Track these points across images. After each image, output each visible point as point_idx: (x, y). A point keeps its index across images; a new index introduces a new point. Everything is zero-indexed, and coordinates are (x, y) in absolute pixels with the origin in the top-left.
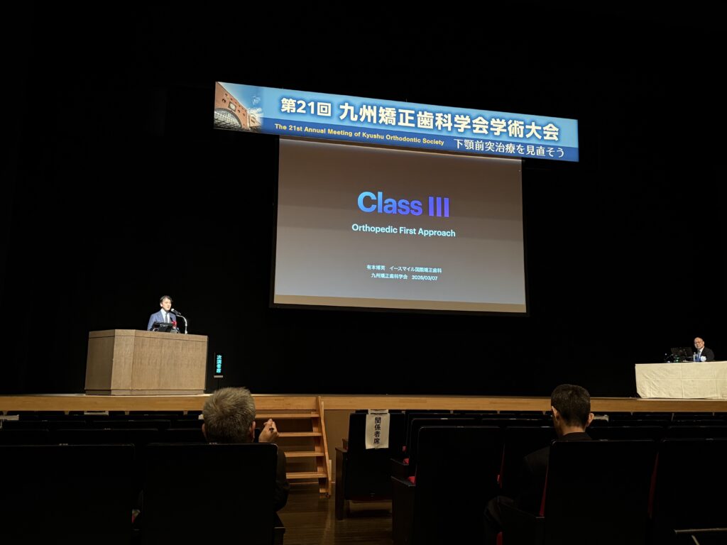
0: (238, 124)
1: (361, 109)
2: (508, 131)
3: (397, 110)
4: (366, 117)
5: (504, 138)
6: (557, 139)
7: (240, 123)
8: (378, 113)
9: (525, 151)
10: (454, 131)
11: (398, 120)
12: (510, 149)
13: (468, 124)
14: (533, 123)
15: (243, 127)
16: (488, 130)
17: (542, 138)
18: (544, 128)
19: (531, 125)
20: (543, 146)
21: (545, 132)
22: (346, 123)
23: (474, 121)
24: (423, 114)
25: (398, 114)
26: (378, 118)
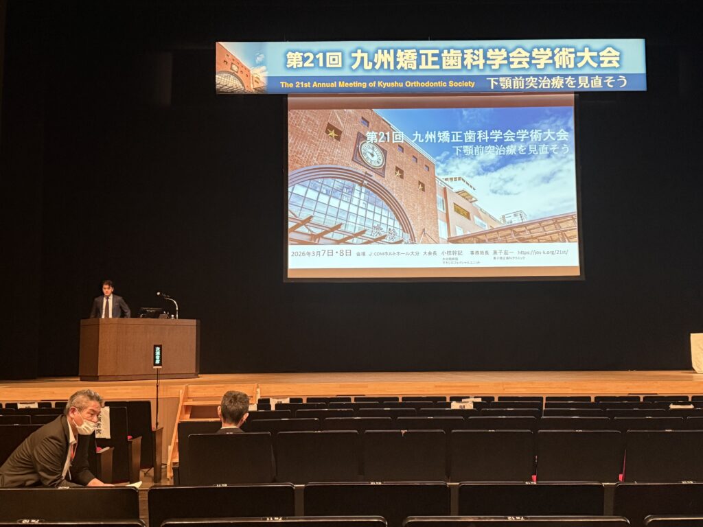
0: (242, 87)
1: (376, 55)
2: (554, 63)
3: (418, 51)
4: (382, 64)
5: (550, 71)
6: (617, 65)
7: (243, 85)
8: (395, 57)
9: (577, 84)
10: (488, 68)
11: (419, 63)
12: (558, 83)
13: (505, 59)
14: (587, 49)
15: (247, 89)
16: (529, 63)
17: (599, 66)
18: (601, 54)
19: (583, 51)
20: (600, 75)
21: (601, 59)
22: (360, 73)
23: (511, 55)
24: (449, 52)
25: (419, 55)
26: (396, 63)
